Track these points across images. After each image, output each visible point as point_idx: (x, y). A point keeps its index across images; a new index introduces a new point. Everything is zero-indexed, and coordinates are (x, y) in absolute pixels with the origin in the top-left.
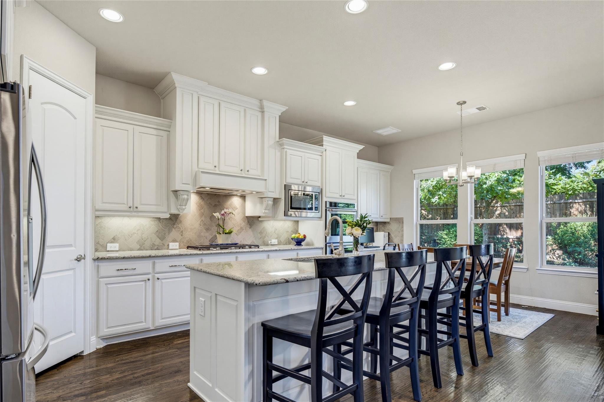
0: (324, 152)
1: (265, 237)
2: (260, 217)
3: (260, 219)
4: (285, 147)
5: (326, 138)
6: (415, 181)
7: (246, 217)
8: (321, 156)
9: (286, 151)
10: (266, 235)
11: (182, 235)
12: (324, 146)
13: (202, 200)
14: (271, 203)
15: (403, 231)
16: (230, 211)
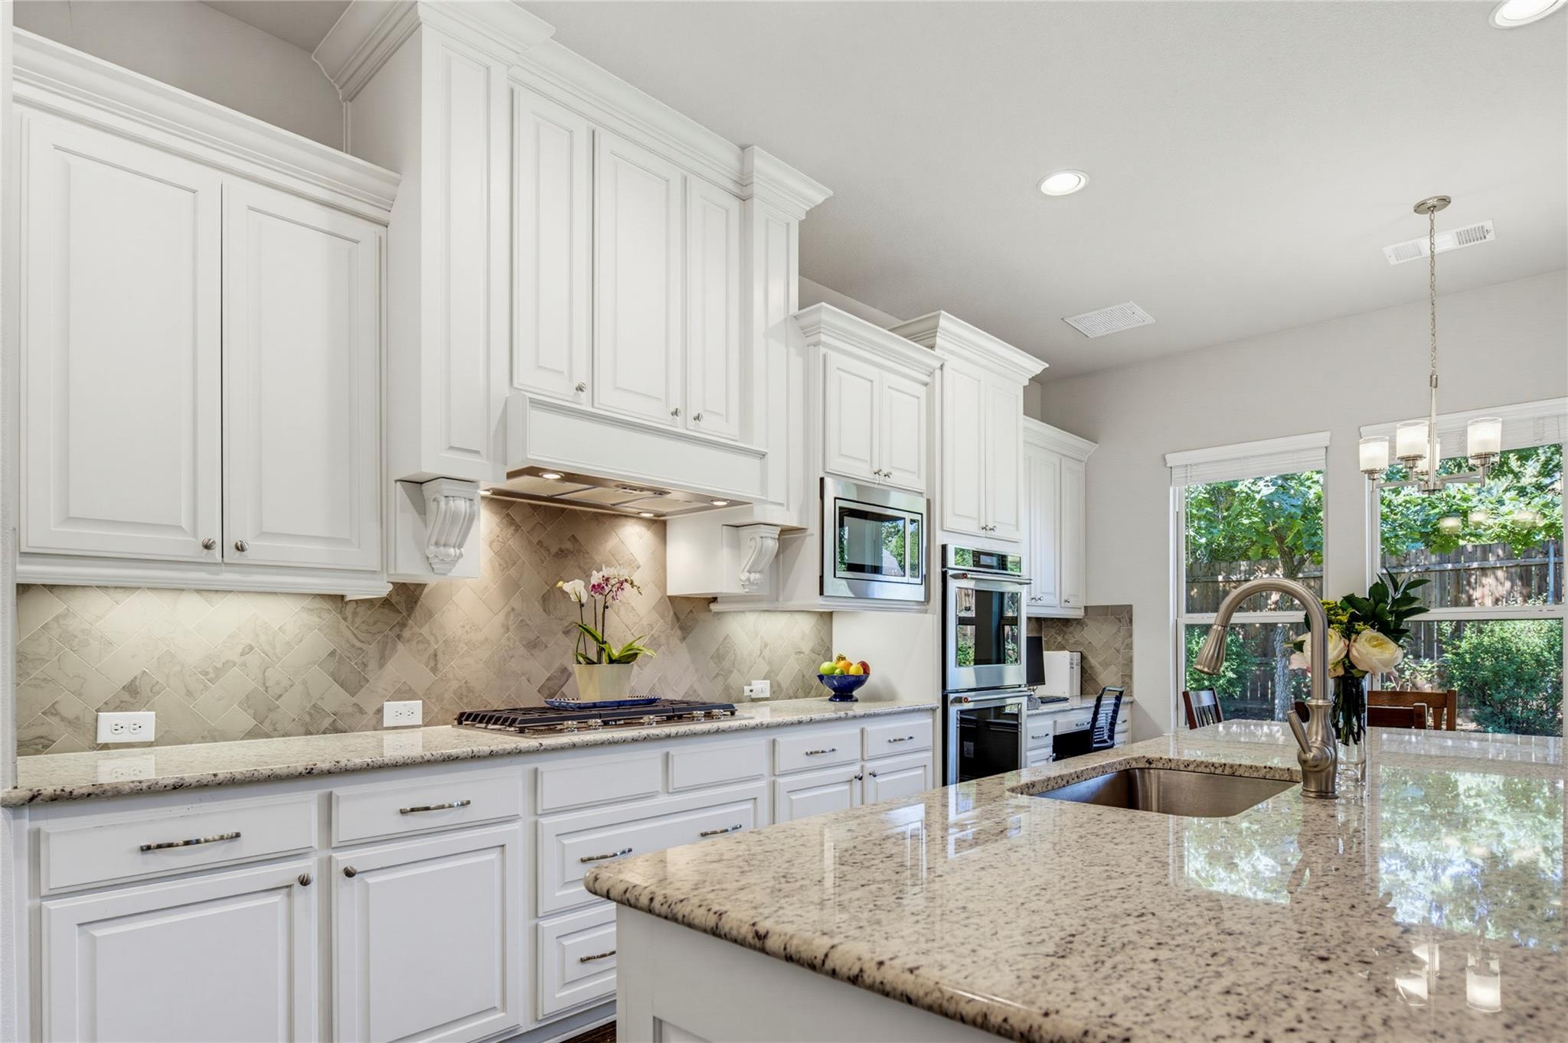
0: (938, 373)
1: (731, 672)
2: (714, 600)
3: (714, 607)
4: (823, 338)
5: (947, 323)
6: (1171, 489)
7: (670, 597)
8: (926, 384)
9: (825, 356)
10: (734, 664)
11: (434, 670)
12: (936, 349)
13: (513, 528)
14: (772, 545)
15: (1130, 647)
16: (624, 573)
